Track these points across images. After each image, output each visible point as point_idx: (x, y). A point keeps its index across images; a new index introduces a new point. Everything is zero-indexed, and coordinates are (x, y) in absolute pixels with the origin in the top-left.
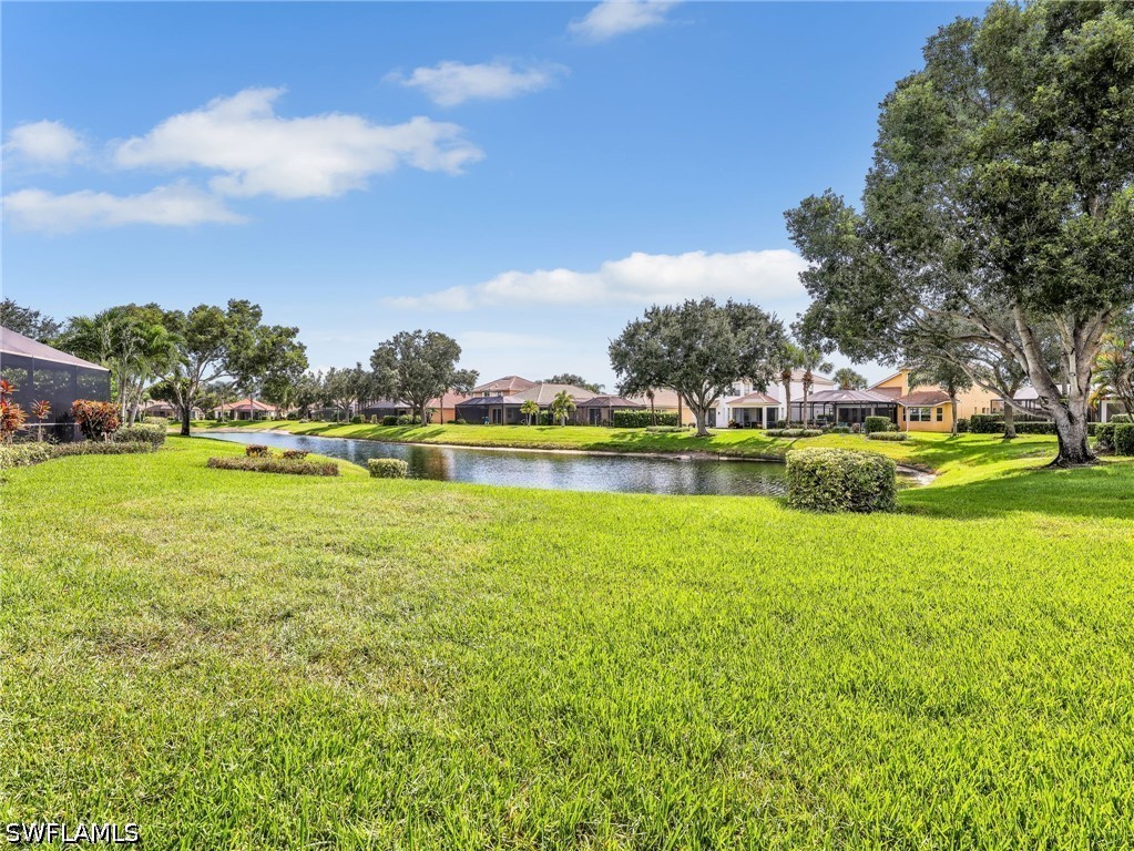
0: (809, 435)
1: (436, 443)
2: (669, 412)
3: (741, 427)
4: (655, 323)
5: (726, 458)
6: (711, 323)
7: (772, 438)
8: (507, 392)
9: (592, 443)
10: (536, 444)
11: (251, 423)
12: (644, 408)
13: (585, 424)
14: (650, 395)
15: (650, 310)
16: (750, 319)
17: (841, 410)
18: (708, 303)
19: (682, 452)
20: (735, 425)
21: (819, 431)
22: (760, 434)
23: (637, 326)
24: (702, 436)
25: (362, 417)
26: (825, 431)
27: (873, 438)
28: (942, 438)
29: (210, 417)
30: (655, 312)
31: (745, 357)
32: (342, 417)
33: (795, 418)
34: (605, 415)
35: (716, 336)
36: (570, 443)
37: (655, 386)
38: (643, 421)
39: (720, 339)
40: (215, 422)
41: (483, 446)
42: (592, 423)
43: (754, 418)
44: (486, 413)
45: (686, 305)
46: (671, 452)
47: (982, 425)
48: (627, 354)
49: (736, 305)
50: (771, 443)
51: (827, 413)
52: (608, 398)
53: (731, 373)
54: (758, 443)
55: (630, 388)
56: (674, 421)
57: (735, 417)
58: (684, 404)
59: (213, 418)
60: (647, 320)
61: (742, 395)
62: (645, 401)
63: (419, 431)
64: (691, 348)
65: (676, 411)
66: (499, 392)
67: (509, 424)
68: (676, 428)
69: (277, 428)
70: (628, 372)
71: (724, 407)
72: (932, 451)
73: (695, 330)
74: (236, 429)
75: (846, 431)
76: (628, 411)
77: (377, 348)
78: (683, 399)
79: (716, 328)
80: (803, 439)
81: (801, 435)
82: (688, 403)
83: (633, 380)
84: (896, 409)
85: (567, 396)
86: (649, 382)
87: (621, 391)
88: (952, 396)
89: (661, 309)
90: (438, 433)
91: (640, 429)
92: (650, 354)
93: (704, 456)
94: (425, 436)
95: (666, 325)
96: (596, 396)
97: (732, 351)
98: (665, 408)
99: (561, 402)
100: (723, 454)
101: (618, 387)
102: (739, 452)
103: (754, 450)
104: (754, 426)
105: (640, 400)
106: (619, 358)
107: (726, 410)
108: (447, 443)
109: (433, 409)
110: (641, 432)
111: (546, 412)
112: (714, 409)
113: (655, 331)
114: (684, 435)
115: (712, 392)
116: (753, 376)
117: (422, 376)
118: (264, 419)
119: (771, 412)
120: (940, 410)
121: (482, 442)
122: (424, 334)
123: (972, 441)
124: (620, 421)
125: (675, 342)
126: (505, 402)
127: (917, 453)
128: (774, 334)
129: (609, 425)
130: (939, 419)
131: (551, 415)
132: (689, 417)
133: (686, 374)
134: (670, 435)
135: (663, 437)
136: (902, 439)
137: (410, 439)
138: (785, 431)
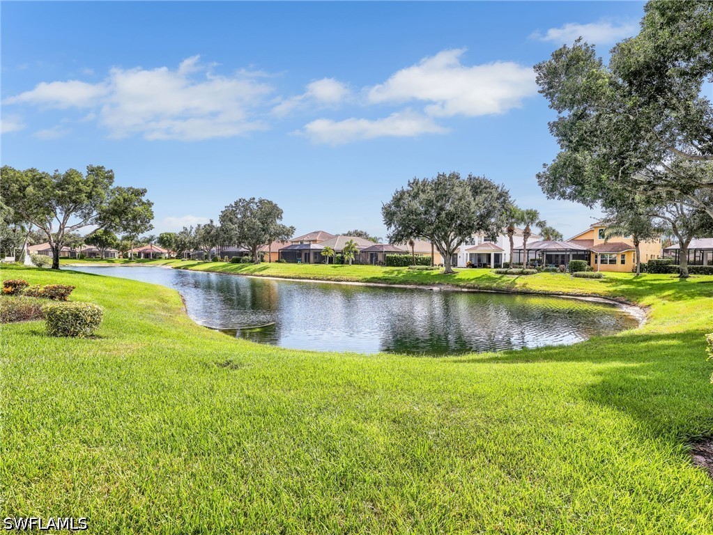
0: (527, 274)
1: (262, 276)
2: (425, 256)
3: (476, 267)
4: (416, 190)
5: (466, 290)
6: (457, 189)
7: (500, 275)
8: (315, 241)
9: (369, 277)
10: (329, 277)
11: (151, 260)
12: (407, 253)
13: (367, 264)
14: (412, 244)
15: (412, 181)
16: (486, 188)
17: (547, 255)
18: (455, 176)
19: (434, 284)
20: (471, 266)
21: (535, 271)
22: (490, 272)
23: (403, 193)
24: (449, 273)
25: (219, 257)
26: (539, 271)
27: (576, 276)
28: (630, 276)
29: (125, 256)
30: (416, 182)
31: (481, 216)
32: (206, 257)
33: (515, 260)
34: (380, 258)
35: (460, 200)
36: (354, 277)
37: (415, 237)
38: (406, 262)
39: (463, 201)
40: (127, 259)
41: (293, 278)
42: (371, 263)
43: (484, 261)
44: (300, 255)
45: (438, 177)
46: (426, 285)
47: (657, 267)
48: (395, 213)
49: (474, 178)
50: (500, 278)
51: (538, 257)
52: (382, 246)
53: (471, 227)
54: (490, 279)
55: (397, 238)
56: (428, 262)
57: (471, 260)
58: (435, 250)
59: (127, 257)
60: (409, 188)
61: (476, 244)
62: (407, 247)
63: (253, 267)
64: (442, 209)
65: (430, 255)
66: (310, 241)
67: (315, 263)
68: (430, 267)
69: (166, 264)
70: (395, 226)
71: (464, 252)
72: (624, 287)
73: (445, 195)
74: (140, 264)
75: (555, 271)
76: (396, 255)
77: (224, 210)
78: (435, 246)
79: (461, 193)
80: (523, 276)
81: (522, 273)
82: (438, 249)
83: (399, 232)
84: (590, 255)
85: (353, 244)
86: (411, 234)
87: (391, 240)
88: (637, 245)
89: (420, 181)
90: (265, 268)
91: (404, 268)
92: (411, 212)
93: (450, 288)
94: (255, 271)
95: (423, 191)
96: (374, 244)
97: (472, 211)
98: (422, 253)
99: (349, 249)
100: (464, 287)
101: (388, 237)
102: (476, 286)
103: (487, 284)
104: (485, 266)
105: (404, 247)
106: (389, 216)
107: (465, 255)
108: (269, 276)
109: (264, 253)
110: (405, 269)
111: (340, 255)
112: (456, 254)
113: (415, 196)
114: (435, 272)
115: (455, 241)
116: (487, 230)
117: (254, 229)
118: (160, 258)
119: (497, 256)
120: (623, 256)
121: (293, 275)
122: (256, 200)
123: (655, 280)
124: (390, 262)
125: (430, 204)
126: (311, 248)
127: (614, 288)
128: (502, 199)
129: (382, 264)
130: (623, 262)
131: (342, 257)
132: (439, 259)
133: (438, 228)
134: (425, 272)
135: (420, 274)
136: (599, 277)
137: (245, 273)
138: (509, 270)
